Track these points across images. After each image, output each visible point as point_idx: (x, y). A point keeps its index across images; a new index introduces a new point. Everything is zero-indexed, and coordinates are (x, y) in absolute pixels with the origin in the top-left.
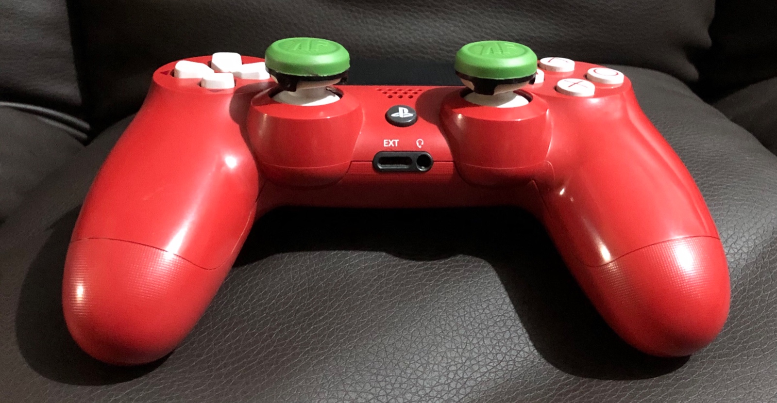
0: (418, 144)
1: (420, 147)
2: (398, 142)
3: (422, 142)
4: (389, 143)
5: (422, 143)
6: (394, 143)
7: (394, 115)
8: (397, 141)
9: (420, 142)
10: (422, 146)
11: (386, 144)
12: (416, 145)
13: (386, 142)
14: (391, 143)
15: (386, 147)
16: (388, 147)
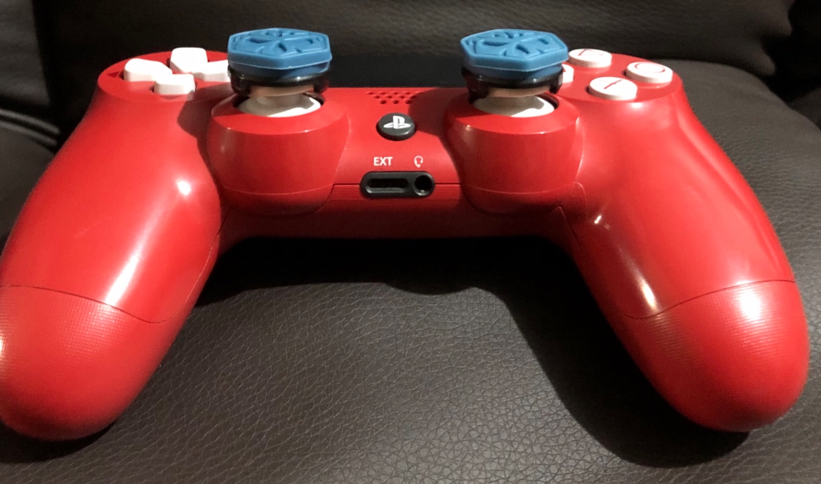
0: (416, 162)
1: (418, 166)
2: (392, 160)
3: (420, 159)
4: (380, 161)
5: (422, 162)
6: (387, 161)
7: (387, 126)
8: (390, 158)
9: (419, 160)
10: (421, 164)
11: (377, 163)
12: (414, 162)
13: (377, 160)
14: (383, 161)
15: (376, 166)
16: (379, 166)
